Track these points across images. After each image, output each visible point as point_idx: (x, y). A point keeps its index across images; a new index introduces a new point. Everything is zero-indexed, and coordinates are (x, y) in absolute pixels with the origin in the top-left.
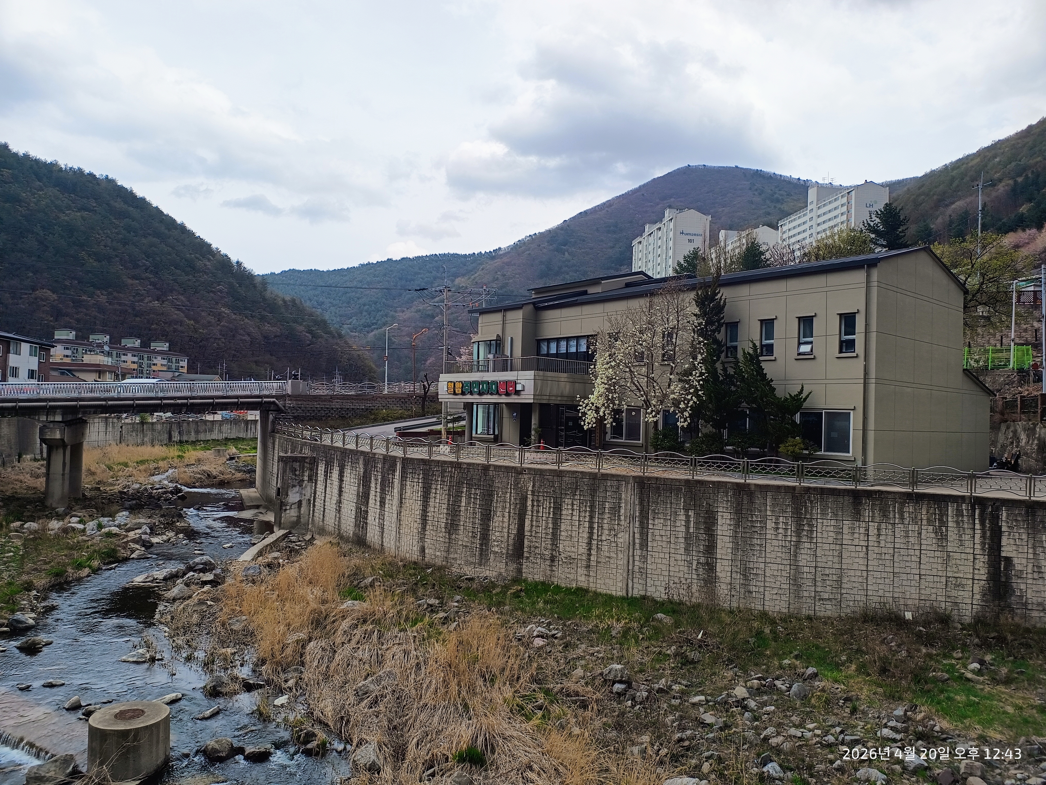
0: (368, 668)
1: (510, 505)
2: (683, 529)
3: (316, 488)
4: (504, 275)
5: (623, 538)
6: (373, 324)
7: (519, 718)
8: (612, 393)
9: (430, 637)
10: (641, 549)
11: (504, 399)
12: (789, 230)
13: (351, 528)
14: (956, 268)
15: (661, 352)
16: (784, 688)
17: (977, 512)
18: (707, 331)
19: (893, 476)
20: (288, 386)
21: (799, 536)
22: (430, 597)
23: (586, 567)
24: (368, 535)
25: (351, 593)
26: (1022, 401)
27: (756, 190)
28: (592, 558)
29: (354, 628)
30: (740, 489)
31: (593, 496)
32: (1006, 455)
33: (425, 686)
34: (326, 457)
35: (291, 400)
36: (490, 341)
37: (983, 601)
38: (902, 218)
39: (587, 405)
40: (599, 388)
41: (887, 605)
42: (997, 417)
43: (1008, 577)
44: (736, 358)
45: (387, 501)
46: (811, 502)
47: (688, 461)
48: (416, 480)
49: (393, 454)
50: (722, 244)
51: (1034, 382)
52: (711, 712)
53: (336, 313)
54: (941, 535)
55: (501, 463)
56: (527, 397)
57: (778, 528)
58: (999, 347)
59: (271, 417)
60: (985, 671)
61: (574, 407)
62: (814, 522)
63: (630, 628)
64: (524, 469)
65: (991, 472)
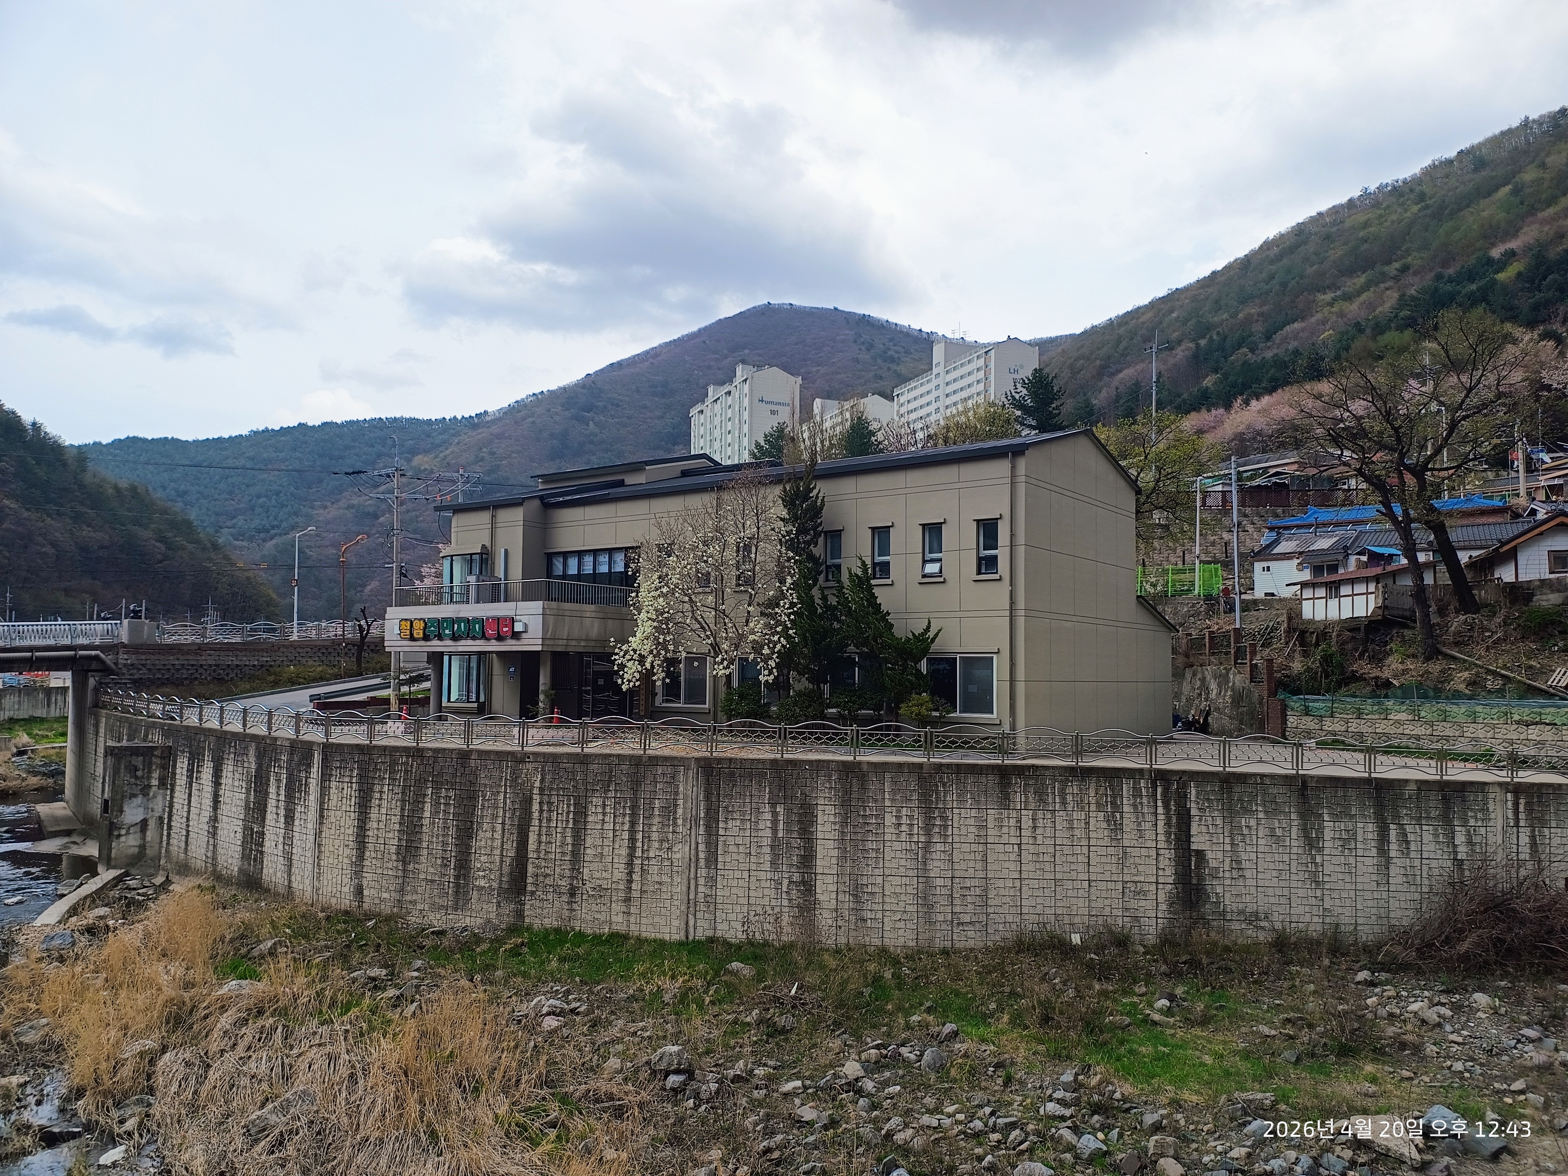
0: (267, 1088)
1: (505, 811)
2: (768, 833)
3: (172, 797)
4: (493, 453)
5: (681, 852)
6: (273, 527)
7: (521, 1144)
8: (664, 634)
9: (372, 1029)
10: (708, 867)
11: (494, 646)
12: (909, 402)
13: (235, 861)
14: (1125, 459)
15: (735, 572)
16: (912, 1057)
17: (1159, 790)
18: (799, 542)
19: (1050, 745)
20: (123, 630)
21: (928, 834)
22: (371, 965)
23: (625, 901)
24: (265, 871)
25: (236, 967)
26: (1211, 638)
27: (863, 343)
28: (634, 886)
29: (242, 1025)
30: (848, 769)
31: (635, 791)
32: (1193, 712)
33: (364, 1109)
34: (190, 747)
35: (127, 653)
36: (471, 554)
37: (1170, 912)
38: (1055, 389)
39: (626, 652)
40: (645, 627)
41: (1048, 926)
42: (1181, 659)
43: (1200, 878)
44: (839, 581)
45: (297, 815)
46: (944, 785)
47: (775, 732)
48: (347, 779)
49: (307, 738)
50: (818, 419)
51: (1225, 612)
52: (811, 1104)
53: (208, 510)
54: (1115, 824)
55: (489, 746)
56: (532, 642)
57: (900, 825)
58: (1180, 566)
59: (92, 682)
60: (1176, 1010)
61: (607, 657)
62: (949, 814)
63: (691, 988)
64: (527, 755)
65: (1176, 735)
